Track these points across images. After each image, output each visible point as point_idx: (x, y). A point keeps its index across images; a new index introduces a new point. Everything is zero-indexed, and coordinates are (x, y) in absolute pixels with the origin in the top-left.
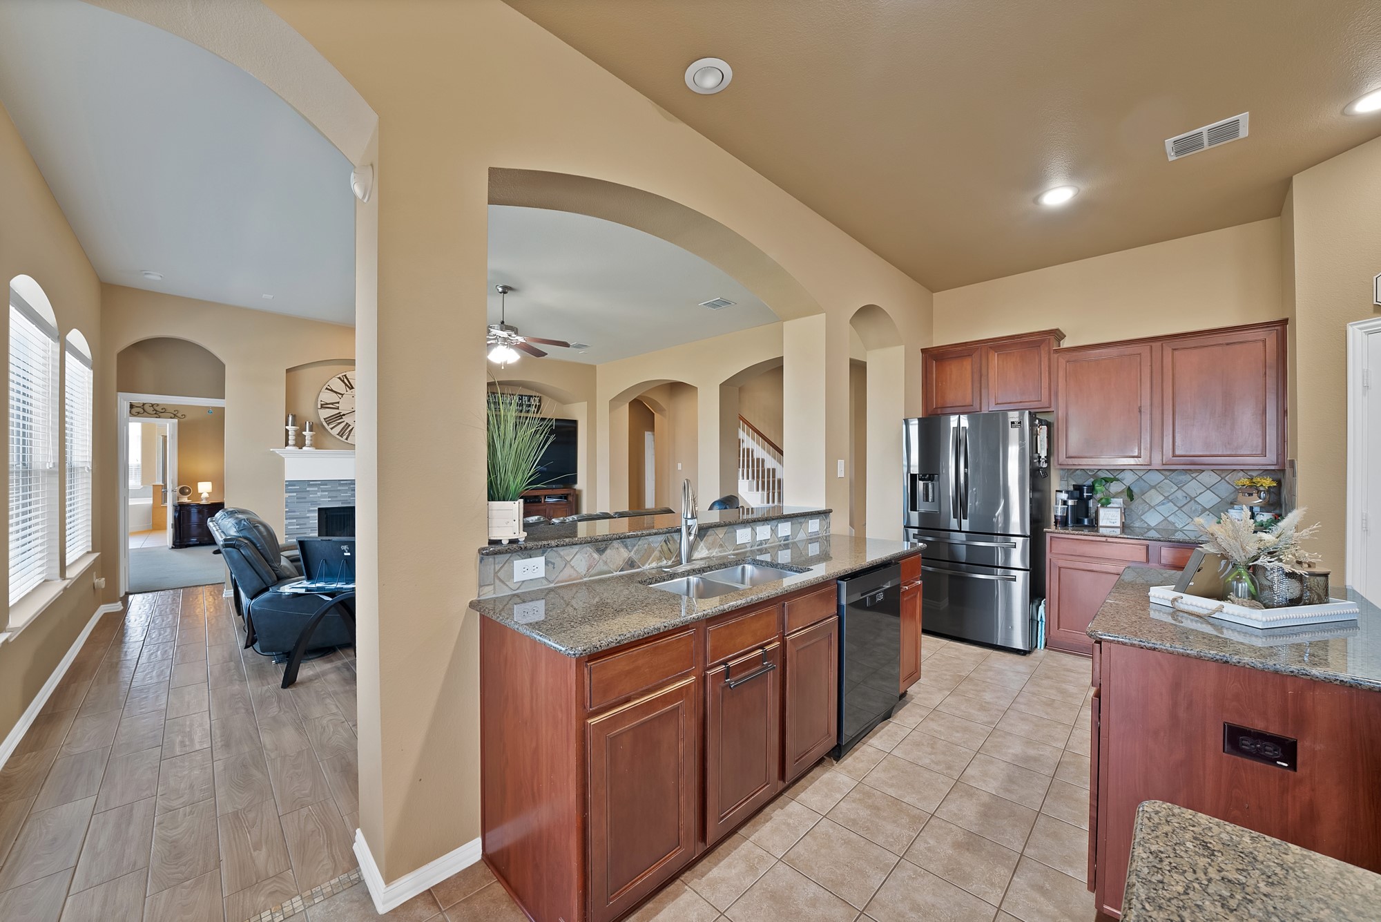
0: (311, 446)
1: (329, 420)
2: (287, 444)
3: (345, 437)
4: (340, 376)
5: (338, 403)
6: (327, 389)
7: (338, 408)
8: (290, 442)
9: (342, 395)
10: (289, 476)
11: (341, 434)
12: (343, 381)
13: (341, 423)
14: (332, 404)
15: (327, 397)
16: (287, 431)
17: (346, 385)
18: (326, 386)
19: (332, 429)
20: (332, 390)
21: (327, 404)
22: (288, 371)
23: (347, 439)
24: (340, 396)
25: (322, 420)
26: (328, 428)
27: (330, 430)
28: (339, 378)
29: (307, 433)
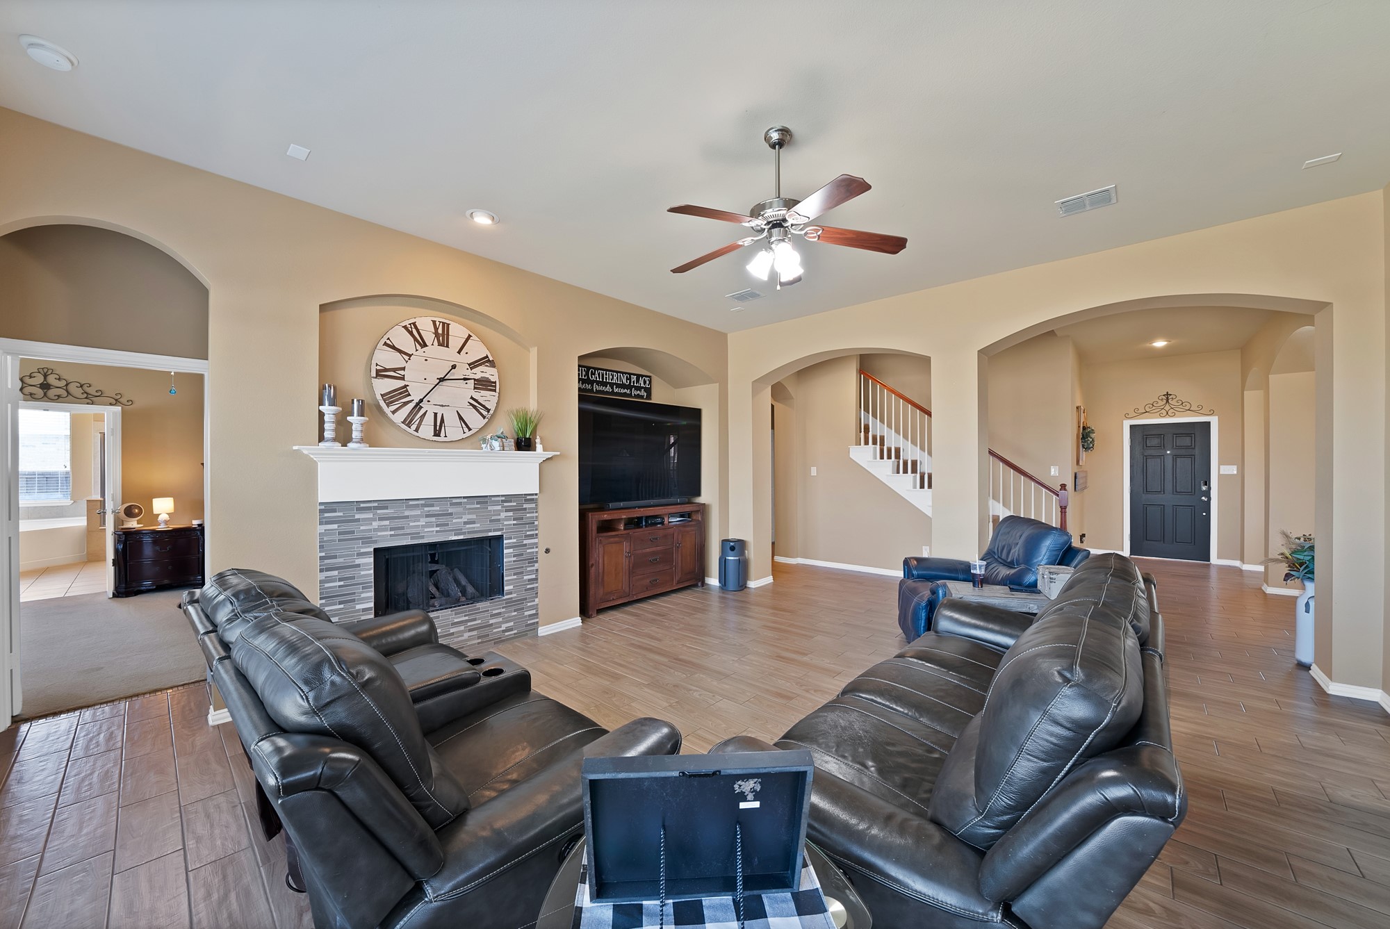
0: (362, 441)
1: (390, 397)
2: (321, 438)
3: (414, 427)
4: (406, 323)
5: (403, 369)
6: (385, 344)
7: (403, 378)
8: (328, 434)
9: (410, 356)
10: (326, 494)
11: (408, 422)
12: (411, 333)
13: (406, 404)
14: (394, 370)
15: (387, 358)
16: (321, 415)
17: (415, 339)
18: (384, 339)
19: (394, 412)
20: (393, 347)
21: (386, 370)
22: (323, 308)
23: (417, 430)
24: (407, 358)
25: (379, 397)
26: (388, 410)
27: (390, 415)
28: (405, 327)
29: (355, 420)
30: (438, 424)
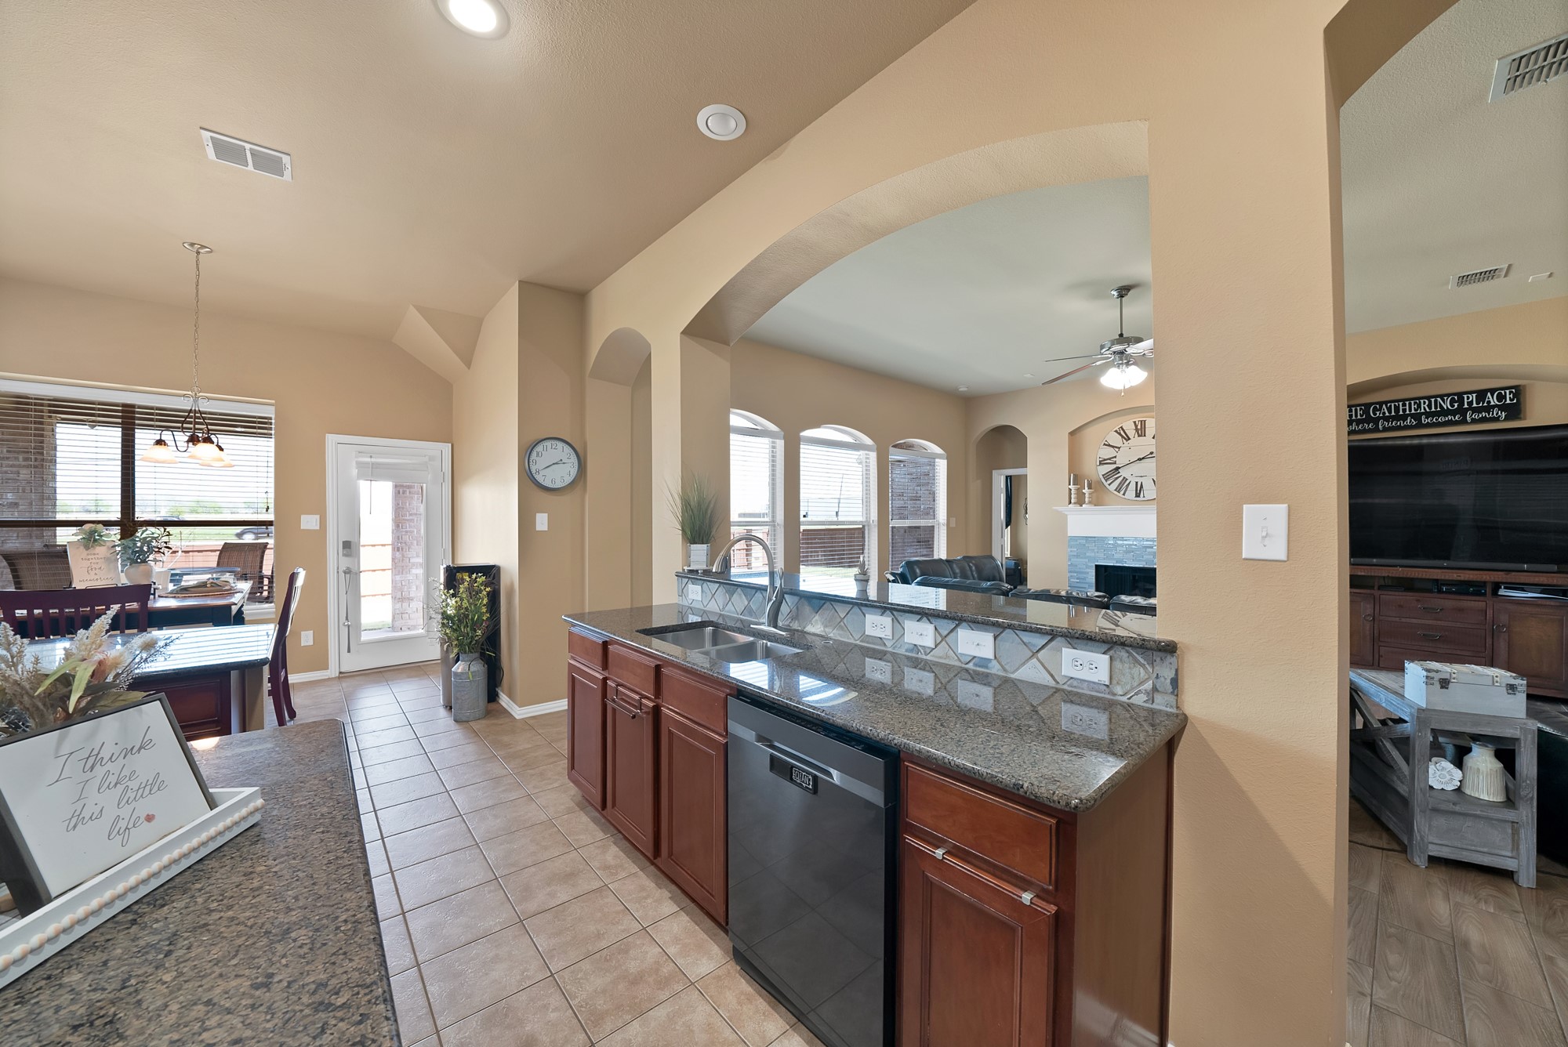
0: (1090, 503)
1: (1107, 476)
2: (1070, 503)
3: (1122, 492)
4: (1117, 428)
5: (1115, 457)
6: (1105, 444)
7: (1115, 463)
8: (1072, 501)
9: (1119, 448)
10: (1072, 531)
11: (1118, 490)
12: (1120, 434)
13: (1117, 478)
14: (1110, 459)
15: (1107, 453)
16: (1070, 490)
17: (1122, 437)
18: (1104, 442)
19: (1109, 485)
20: (1109, 445)
21: (1105, 460)
22: (1072, 434)
23: (1124, 494)
24: (1117, 450)
25: (1101, 477)
26: (1106, 484)
27: (1107, 486)
28: (1116, 431)
29: (1086, 490)
30: (1139, 489)
